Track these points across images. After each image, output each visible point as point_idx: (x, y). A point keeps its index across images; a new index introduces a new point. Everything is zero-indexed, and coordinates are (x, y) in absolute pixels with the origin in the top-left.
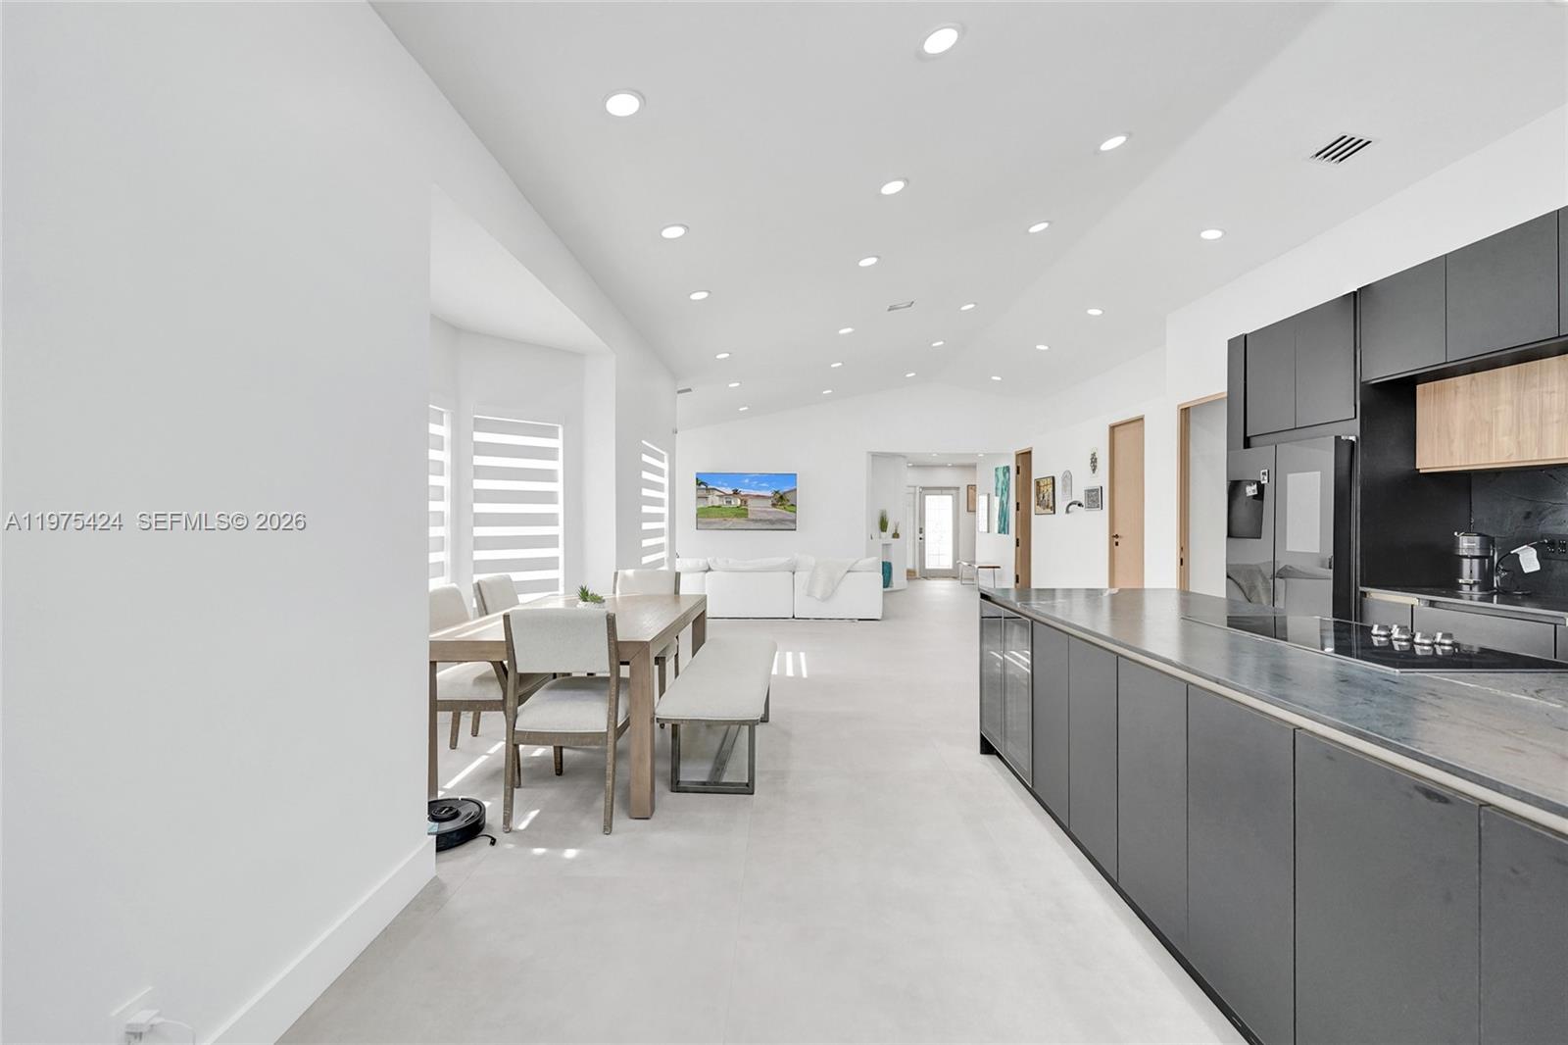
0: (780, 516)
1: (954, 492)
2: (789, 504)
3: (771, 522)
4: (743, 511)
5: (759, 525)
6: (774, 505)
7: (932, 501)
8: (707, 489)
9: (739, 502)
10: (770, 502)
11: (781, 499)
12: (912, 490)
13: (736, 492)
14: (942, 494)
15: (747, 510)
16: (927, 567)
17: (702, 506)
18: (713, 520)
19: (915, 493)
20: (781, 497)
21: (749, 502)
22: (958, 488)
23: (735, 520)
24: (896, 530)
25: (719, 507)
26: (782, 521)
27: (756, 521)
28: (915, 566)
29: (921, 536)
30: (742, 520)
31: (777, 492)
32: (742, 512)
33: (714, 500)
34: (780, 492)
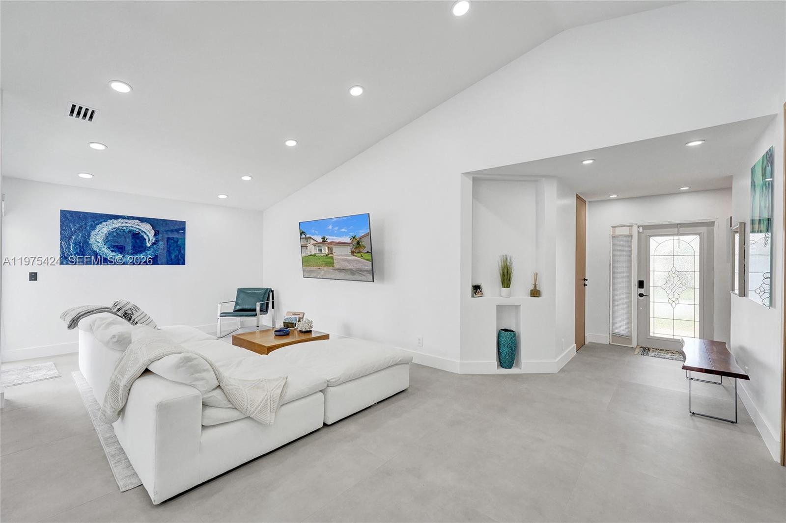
0: (359, 266)
1: (703, 230)
2: (365, 251)
3: (352, 272)
4: (329, 260)
5: (342, 275)
6: (353, 253)
7: (660, 246)
8: (306, 238)
9: (327, 251)
10: (348, 250)
11: (357, 246)
12: (625, 231)
13: (324, 240)
14: (678, 234)
15: (332, 258)
16: (651, 334)
17: (304, 255)
18: (312, 268)
19: (632, 236)
20: (358, 243)
21: (336, 250)
22: (711, 224)
23: (325, 269)
24: (535, 286)
25: (314, 255)
26: (360, 271)
27: (340, 270)
28: (630, 332)
29: (642, 291)
30: (330, 269)
31: (354, 238)
32: (329, 262)
33: (312, 249)
34: (357, 237)
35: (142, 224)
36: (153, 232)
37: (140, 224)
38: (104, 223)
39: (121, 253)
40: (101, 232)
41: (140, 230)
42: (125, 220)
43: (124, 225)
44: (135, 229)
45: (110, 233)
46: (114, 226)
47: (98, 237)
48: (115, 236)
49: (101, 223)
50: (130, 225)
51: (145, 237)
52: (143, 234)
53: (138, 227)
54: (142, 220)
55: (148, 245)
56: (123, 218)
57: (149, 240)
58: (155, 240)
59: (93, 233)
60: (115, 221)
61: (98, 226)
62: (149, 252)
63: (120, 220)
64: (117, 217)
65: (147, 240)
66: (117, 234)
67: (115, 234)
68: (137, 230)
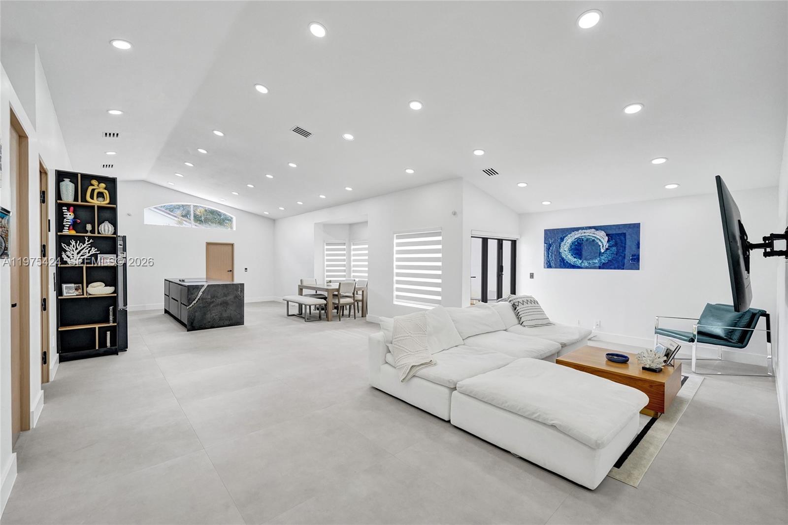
35: (598, 231)
36: (606, 238)
37: (596, 232)
38: (569, 235)
39: (580, 259)
40: (568, 243)
41: (595, 237)
42: (584, 231)
43: (583, 235)
44: (591, 237)
45: (573, 243)
46: (576, 237)
47: (565, 246)
48: (576, 245)
49: (567, 235)
50: (587, 234)
51: (600, 243)
52: (598, 241)
53: (594, 235)
54: (597, 228)
55: (602, 251)
56: (582, 228)
57: (603, 246)
58: (608, 246)
59: (562, 244)
60: (577, 232)
61: (565, 238)
62: (603, 257)
63: (580, 231)
64: (577, 229)
65: (601, 247)
66: (578, 243)
67: (576, 243)
68: (593, 238)
